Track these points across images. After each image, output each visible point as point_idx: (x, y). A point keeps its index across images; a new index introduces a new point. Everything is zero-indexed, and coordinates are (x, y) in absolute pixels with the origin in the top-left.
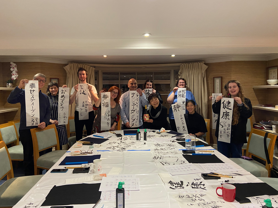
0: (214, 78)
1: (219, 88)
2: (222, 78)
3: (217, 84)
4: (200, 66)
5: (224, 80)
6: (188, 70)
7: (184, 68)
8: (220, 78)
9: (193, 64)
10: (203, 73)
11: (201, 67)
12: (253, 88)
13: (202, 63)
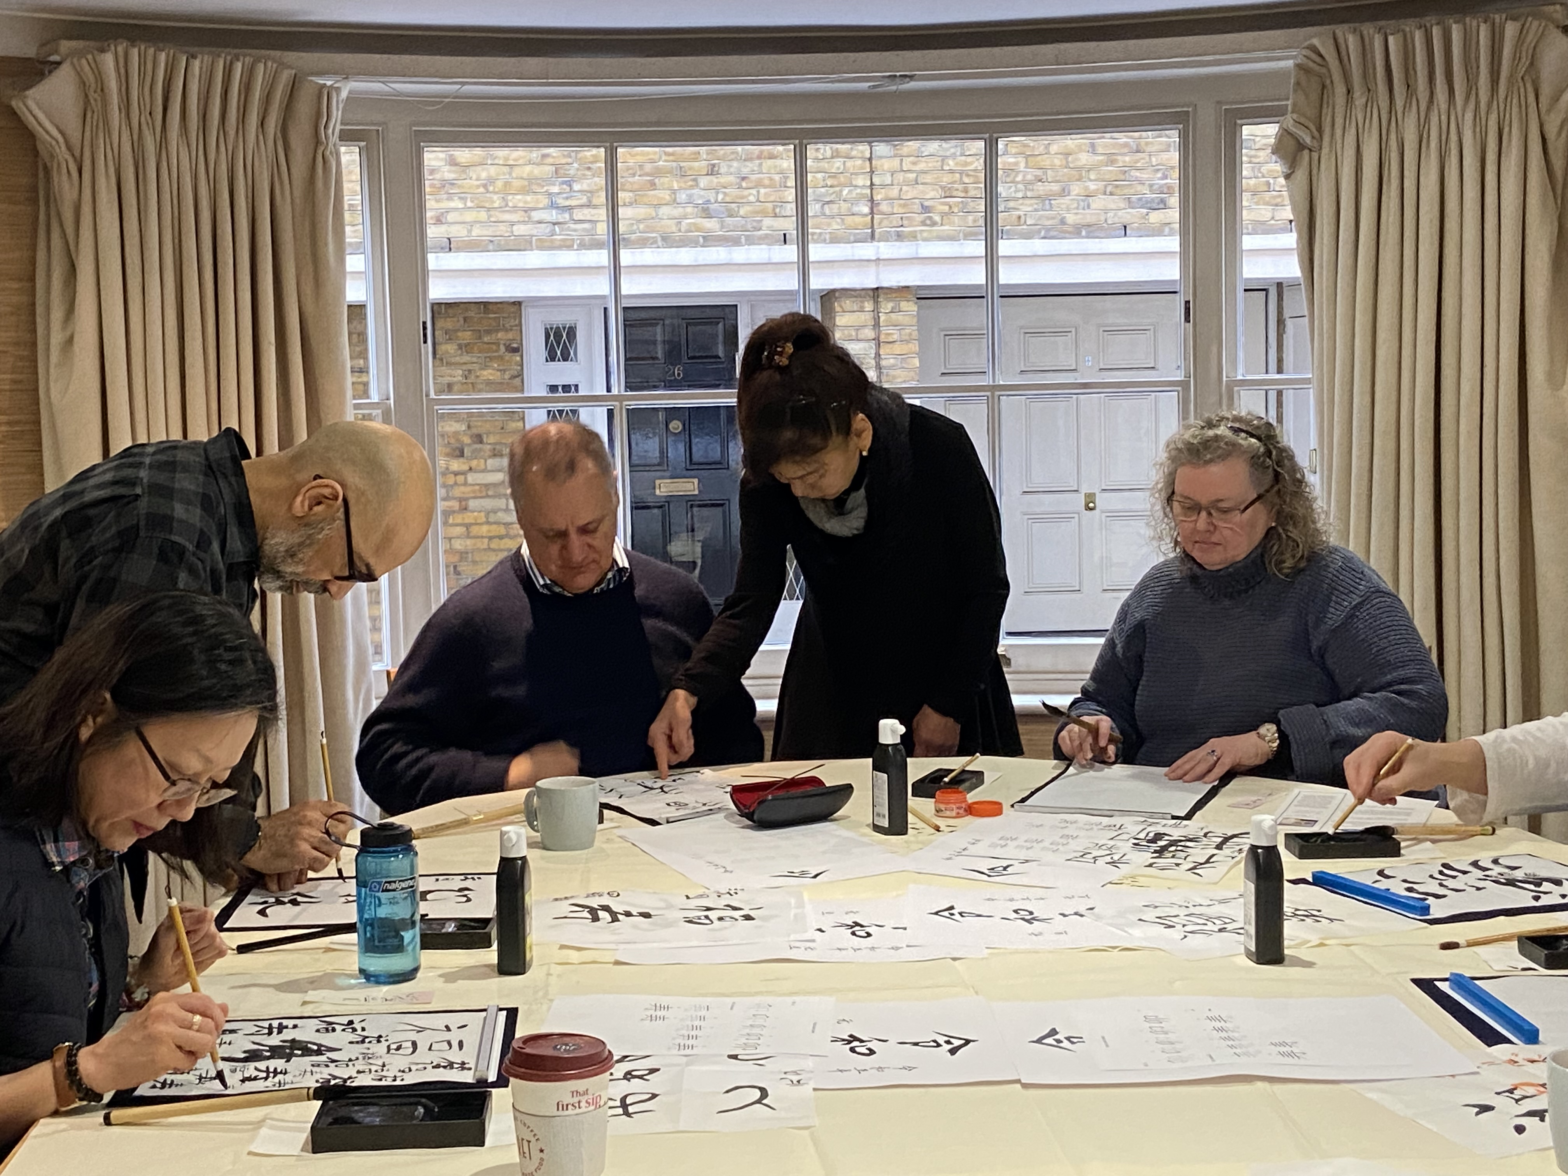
4: (1516, 57)
6: (1384, 104)
7: (1337, 76)
9: (1436, 32)
11: (1525, 62)
13: (1534, 25)
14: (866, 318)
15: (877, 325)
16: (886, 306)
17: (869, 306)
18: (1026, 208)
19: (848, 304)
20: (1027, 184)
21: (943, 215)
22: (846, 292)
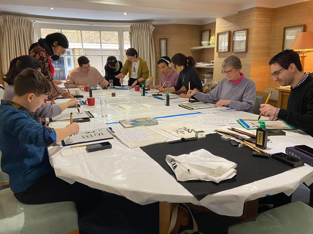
0: (160, 39)
1: (164, 49)
2: (166, 39)
3: (162, 45)
5: (168, 42)
7: (134, 28)
8: (165, 40)
9: (142, 24)
10: (151, 34)
12: (191, 50)
13: (150, 24)
14: (78, 51)
15: (79, 52)
16: (80, 50)
17: (78, 50)
18: (94, 40)
19: (76, 50)
20: (94, 38)
21: (86, 41)
22: (76, 48)
